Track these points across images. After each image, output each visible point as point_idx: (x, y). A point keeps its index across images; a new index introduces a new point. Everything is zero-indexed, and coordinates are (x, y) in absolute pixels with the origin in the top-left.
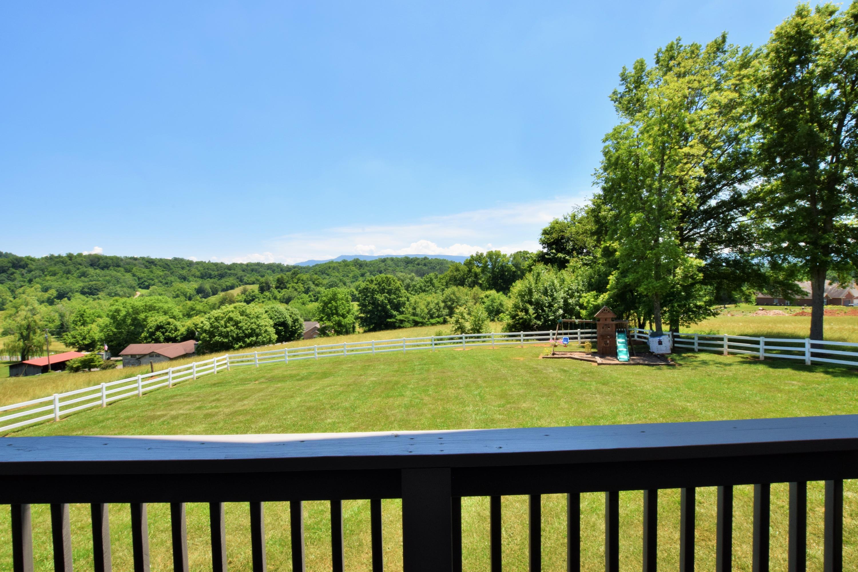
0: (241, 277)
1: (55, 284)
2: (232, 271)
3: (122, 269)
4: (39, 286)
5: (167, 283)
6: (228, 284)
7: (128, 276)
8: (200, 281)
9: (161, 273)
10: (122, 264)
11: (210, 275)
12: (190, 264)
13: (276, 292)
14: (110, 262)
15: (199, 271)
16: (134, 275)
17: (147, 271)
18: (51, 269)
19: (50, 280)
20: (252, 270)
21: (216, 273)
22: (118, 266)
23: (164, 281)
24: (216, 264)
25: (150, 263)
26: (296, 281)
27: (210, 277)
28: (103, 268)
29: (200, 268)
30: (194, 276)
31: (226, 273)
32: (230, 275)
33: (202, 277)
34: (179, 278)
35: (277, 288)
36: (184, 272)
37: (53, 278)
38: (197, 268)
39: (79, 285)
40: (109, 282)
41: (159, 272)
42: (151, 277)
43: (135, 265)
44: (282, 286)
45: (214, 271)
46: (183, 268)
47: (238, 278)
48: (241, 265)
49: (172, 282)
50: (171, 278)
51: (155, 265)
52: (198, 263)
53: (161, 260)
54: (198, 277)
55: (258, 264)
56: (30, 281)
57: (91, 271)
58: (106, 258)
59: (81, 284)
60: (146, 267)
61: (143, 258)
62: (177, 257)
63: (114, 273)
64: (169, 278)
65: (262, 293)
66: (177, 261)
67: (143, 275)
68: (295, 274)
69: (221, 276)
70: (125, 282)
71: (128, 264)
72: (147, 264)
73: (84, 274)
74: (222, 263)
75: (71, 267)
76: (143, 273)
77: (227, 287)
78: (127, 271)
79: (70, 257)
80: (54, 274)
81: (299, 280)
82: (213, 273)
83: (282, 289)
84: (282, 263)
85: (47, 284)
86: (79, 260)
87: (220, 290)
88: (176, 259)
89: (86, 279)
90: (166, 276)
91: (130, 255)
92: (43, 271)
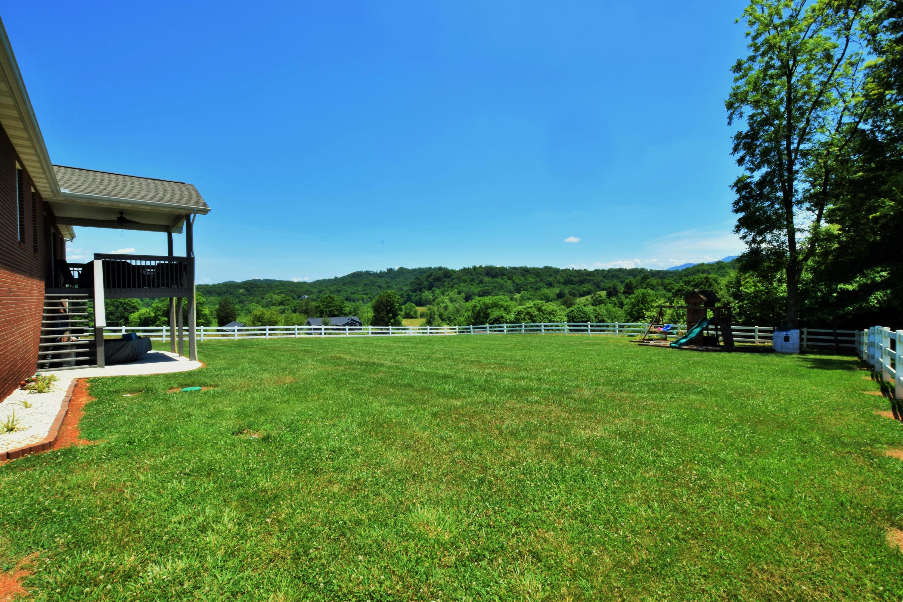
0: (598, 282)
1: (465, 289)
2: (592, 278)
3: (506, 277)
4: (456, 290)
5: (536, 289)
6: (585, 289)
7: (509, 282)
8: (563, 287)
9: (533, 280)
10: (506, 273)
11: (572, 281)
12: (557, 271)
13: (623, 297)
14: (498, 272)
15: (563, 277)
16: (514, 282)
17: (522, 278)
18: (463, 278)
19: (463, 287)
20: (613, 276)
21: (577, 279)
22: (504, 275)
23: (535, 287)
24: (578, 271)
25: (525, 271)
26: (645, 286)
27: (572, 283)
28: (493, 277)
29: (564, 275)
30: (559, 282)
31: (586, 279)
32: (589, 281)
33: (565, 283)
34: (546, 284)
35: (624, 293)
36: (551, 279)
37: (464, 285)
38: (561, 276)
39: (477, 290)
40: (495, 287)
41: (531, 279)
42: (525, 283)
43: (515, 274)
44: (629, 291)
45: (575, 277)
46: (551, 276)
47: (594, 284)
48: (603, 270)
49: (540, 288)
50: (540, 285)
51: (530, 273)
52: (563, 271)
53: (534, 268)
54: (562, 283)
55: (620, 270)
56: (452, 287)
57: (486, 279)
58: (496, 268)
59: (479, 289)
60: (523, 275)
61: (521, 268)
62: (547, 265)
63: (500, 280)
64: (539, 285)
65: (609, 298)
66: (548, 270)
67: (520, 282)
68: (645, 278)
69: (581, 282)
70: (506, 288)
71: (511, 272)
72: (524, 272)
73: (481, 282)
74: (585, 270)
75: (474, 277)
76: (519, 280)
77: (584, 292)
78: (510, 278)
79: (475, 268)
80: (465, 282)
81: (648, 284)
82: (574, 279)
83: (629, 294)
84: (645, 268)
85: (460, 289)
86: (479, 271)
87: (578, 295)
88: (546, 268)
89: (482, 286)
90: (536, 282)
91: (512, 266)
92: (459, 279)
